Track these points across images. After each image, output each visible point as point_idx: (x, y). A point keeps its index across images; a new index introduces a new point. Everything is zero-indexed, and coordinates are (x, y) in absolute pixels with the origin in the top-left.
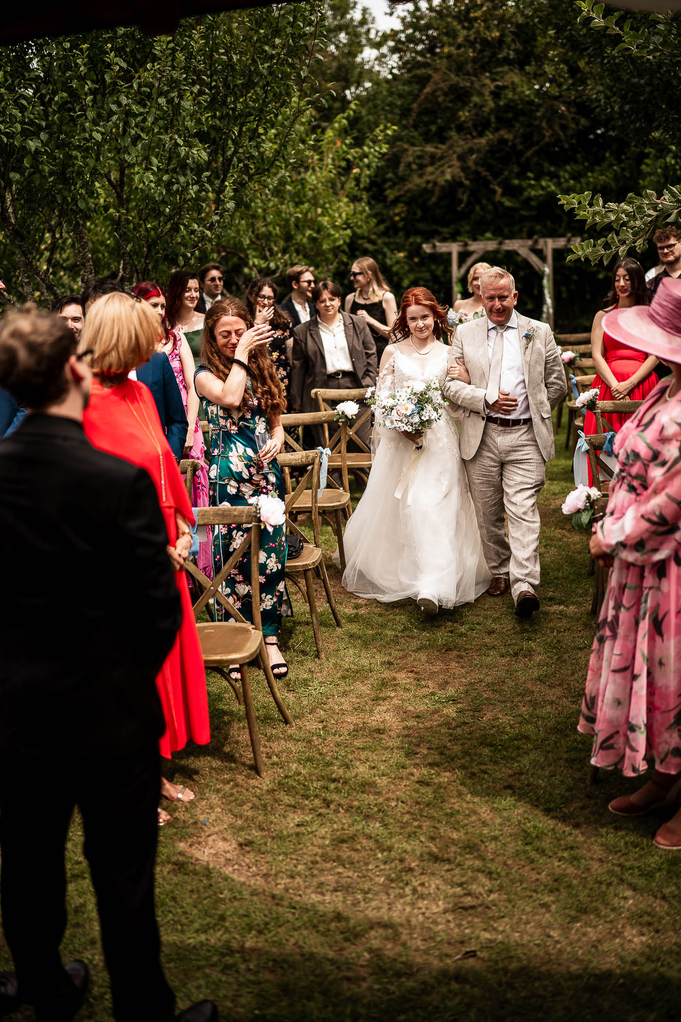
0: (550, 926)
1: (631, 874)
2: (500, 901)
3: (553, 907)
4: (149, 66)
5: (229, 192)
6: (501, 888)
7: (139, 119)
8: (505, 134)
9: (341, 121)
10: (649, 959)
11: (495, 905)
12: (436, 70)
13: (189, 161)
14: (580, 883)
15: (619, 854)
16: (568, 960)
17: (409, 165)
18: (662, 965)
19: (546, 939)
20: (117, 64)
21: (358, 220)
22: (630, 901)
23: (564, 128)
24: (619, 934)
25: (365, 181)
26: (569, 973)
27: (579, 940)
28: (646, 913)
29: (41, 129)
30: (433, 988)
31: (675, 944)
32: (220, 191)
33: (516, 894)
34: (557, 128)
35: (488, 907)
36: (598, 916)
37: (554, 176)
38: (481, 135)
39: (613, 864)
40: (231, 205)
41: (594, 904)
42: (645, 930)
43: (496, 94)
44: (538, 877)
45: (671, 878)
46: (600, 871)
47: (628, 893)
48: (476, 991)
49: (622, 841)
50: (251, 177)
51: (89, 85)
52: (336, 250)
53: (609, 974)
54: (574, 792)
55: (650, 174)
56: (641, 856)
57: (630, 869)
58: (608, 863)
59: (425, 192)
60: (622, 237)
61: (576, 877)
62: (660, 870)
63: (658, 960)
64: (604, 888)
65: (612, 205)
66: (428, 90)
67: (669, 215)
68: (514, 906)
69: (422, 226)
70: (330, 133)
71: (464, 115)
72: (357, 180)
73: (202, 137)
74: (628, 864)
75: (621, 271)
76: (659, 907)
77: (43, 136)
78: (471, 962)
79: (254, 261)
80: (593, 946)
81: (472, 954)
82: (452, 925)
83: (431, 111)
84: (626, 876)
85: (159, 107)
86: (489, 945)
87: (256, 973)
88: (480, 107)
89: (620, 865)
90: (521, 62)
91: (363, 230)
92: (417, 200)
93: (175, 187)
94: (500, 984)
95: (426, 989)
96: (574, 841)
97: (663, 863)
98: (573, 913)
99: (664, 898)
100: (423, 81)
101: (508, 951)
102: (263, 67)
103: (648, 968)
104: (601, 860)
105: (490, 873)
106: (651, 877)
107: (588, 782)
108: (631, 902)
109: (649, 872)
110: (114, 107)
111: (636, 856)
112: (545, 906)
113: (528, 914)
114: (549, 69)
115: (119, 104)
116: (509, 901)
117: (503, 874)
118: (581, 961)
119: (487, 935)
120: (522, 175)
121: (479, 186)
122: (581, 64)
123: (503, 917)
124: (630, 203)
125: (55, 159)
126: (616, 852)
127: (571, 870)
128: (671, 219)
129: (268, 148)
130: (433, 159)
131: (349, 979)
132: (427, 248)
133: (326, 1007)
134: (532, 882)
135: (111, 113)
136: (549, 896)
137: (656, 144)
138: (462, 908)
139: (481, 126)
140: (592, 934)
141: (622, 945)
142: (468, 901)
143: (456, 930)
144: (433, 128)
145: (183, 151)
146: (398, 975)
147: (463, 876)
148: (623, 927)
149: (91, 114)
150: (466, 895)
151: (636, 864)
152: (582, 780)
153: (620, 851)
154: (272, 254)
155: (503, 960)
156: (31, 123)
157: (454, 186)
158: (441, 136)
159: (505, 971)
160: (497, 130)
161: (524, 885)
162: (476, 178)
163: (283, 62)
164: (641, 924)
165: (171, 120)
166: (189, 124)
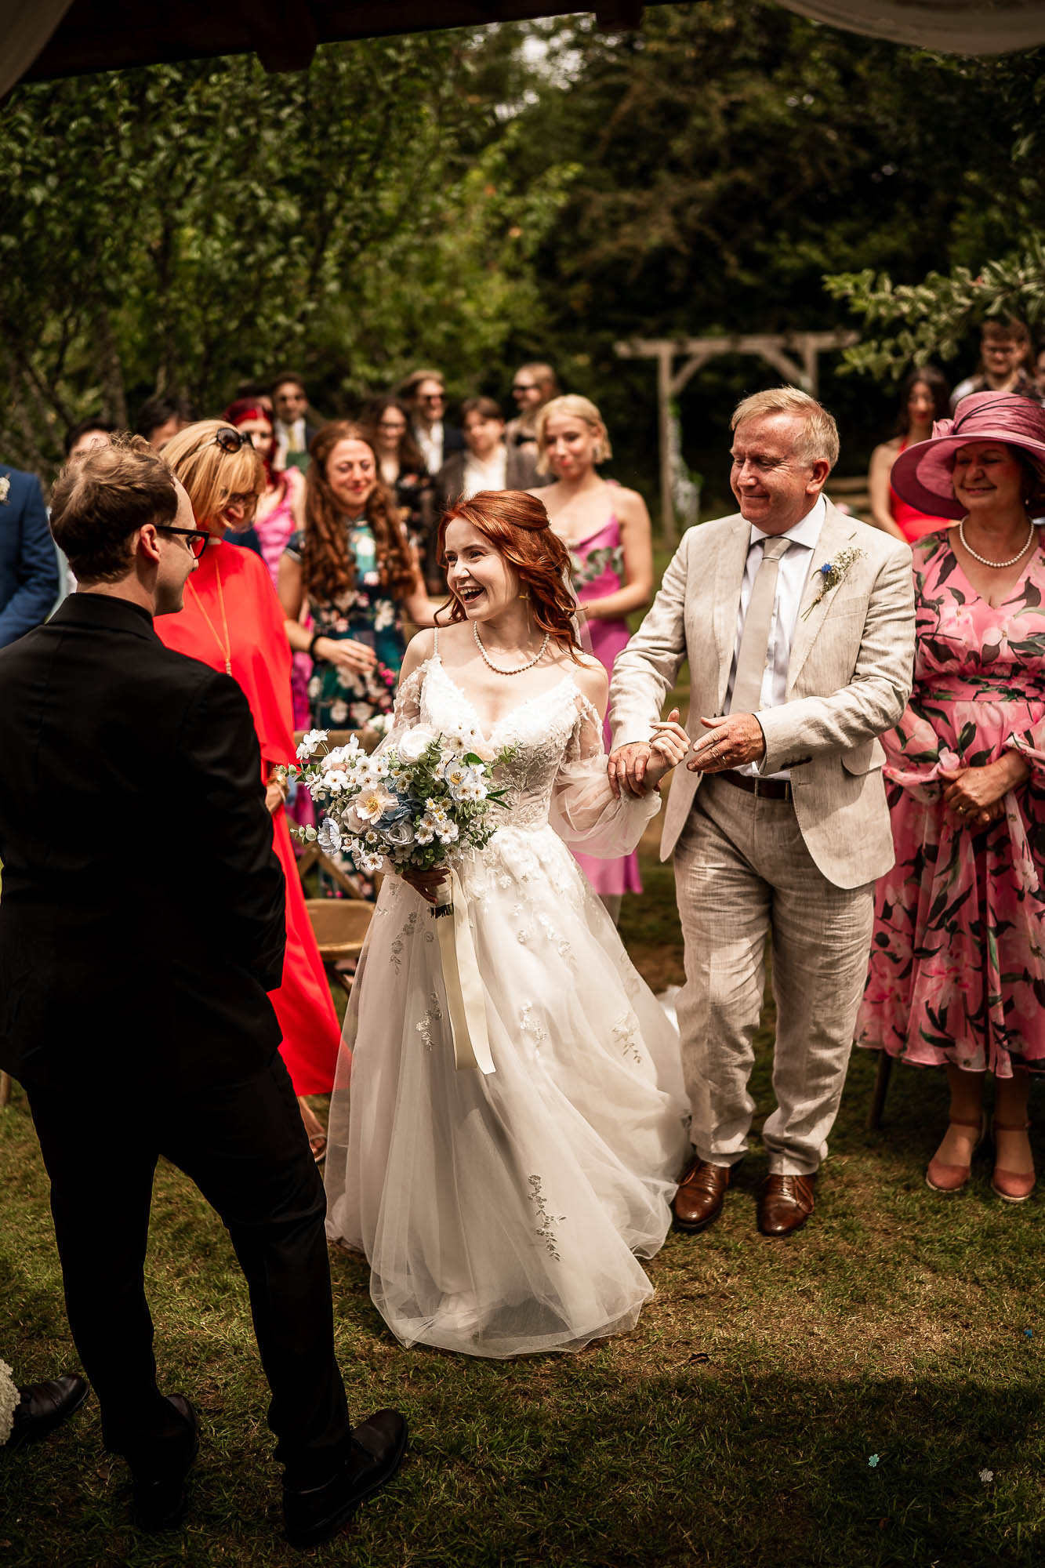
0: (813, 1320)
1: (931, 1250)
2: (741, 1287)
3: (818, 1296)
4: (214, 78)
5: (330, 266)
6: (743, 1268)
7: (196, 156)
8: (743, 175)
9: (493, 156)
10: (954, 1362)
11: (733, 1293)
12: (638, 76)
13: (273, 222)
14: (856, 1263)
15: (912, 1223)
16: (839, 1365)
17: (594, 223)
18: (974, 1371)
19: (807, 1337)
20: (165, 76)
21: (520, 308)
22: (927, 1285)
23: (833, 164)
24: (912, 1330)
25: (530, 249)
26: (841, 1382)
27: (855, 1338)
28: (951, 1301)
29: (47, 170)
30: (647, 1404)
31: (993, 1343)
32: (316, 265)
33: (764, 1277)
34: (822, 165)
35: (724, 1297)
36: (882, 1305)
37: (819, 240)
38: (706, 175)
39: (904, 1237)
40: (333, 287)
41: (876, 1290)
42: (948, 1325)
43: (730, 113)
44: (795, 1254)
45: (987, 1254)
46: (884, 1246)
47: (926, 1276)
48: (708, 1408)
49: (917, 1205)
50: (364, 245)
51: (125, 106)
52: (486, 354)
53: (897, 1384)
54: (846, 1139)
55: (964, 236)
56: (944, 1225)
57: (927, 1243)
58: (897, 1233)
59: (620, 264)
60: (920, 336)
61: (851, 1252)
62: (971, 1244)
63: (968, 1363)
64: (890, 1268)
65: (905, 290)
66: (625, 106)
67: (989, 304)
68: (761, 1295)
69: (616, 316)
70: (475, 175)
71: (680, 146)
72: (518, 246)
73: (292, 184)
74: (925, 1236)
75: (920, 388)
76: (970, 1294)
77: (52, 181)
78: (701, 1368)
79: (362, 369)
80: (875, 1347)
81: (703, 1358)
82: (672, 1320)
83: (629, 139)
84: (923, 1251)
85: (227, 139)
86: (726, 1346)
87: (391, 1386)
88: (702, 133)
89: (913, 1238)
90: (767, 64)
91: (526, 323)
92: (608, 276)
93: (251, 259)
94: (742, 1397)
95: (636, 1404)
96: (848, 1206)
97: (975, 1235)
98: (846, 1302)
99: (976, 1282)
100: (617, 93)
101: (753, 1352)
102: (385, 81)
103: (953, 1374)
104: (886, 1232)
105: (727, 1250)
106: (958, 1253)
107: (867, 1125)
108: (929, 1287)
109: (955, 1247)
110: (160, 140)
111: (937, 1225)
112: (805, 1293)
113: (781, 1305)
114: (810, 77)
115: (167, 134)
116: (755, 1287)
117: (745, 1250)
118: (858, 1367)
119: (723, 1333)
120: (770, 237)
121: (703, 253)
122: (861, 68)
123: (746, 1308)
124: (931, 286)
125: (68, 214)
126: (909, 1220)
127: (842, 1245)
128: (993, 310)
129: (389, 200)
130: (634, 214)
131: (525, 1394)
132: (623, 349)
133: (493, 1429)
134: (786, 1262)
135: (155, 147)
136: (811, 1280)
137: (973, 190)
138: (685, 1297)
139: (706, 163)
140: (874, 1331)
141: (917, 1344)
142: (696, 1288)
143: (679, 1327)
144: (633, 166)
145: (264, 206)
146: (597, 1386)
147: (688, 1255)
148: (918, 1320)
149: (126, 151)
150: (691, 1279)
151: (937, 1236)
152: (859, 1123)
153: (914, 1219)
154: (389, 358)
155: (746, 1365)
156: (36, 161)
157: (664, 255)
158: (644, 179)
159: (750, 1381)
160: (731, 168)
161: (776, 1266)
162: (698, 241)
163: (413, 73)
164: (943, 1316)
165: (244, 158)
166: (272, 164)
